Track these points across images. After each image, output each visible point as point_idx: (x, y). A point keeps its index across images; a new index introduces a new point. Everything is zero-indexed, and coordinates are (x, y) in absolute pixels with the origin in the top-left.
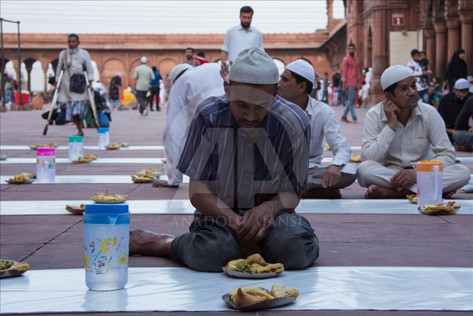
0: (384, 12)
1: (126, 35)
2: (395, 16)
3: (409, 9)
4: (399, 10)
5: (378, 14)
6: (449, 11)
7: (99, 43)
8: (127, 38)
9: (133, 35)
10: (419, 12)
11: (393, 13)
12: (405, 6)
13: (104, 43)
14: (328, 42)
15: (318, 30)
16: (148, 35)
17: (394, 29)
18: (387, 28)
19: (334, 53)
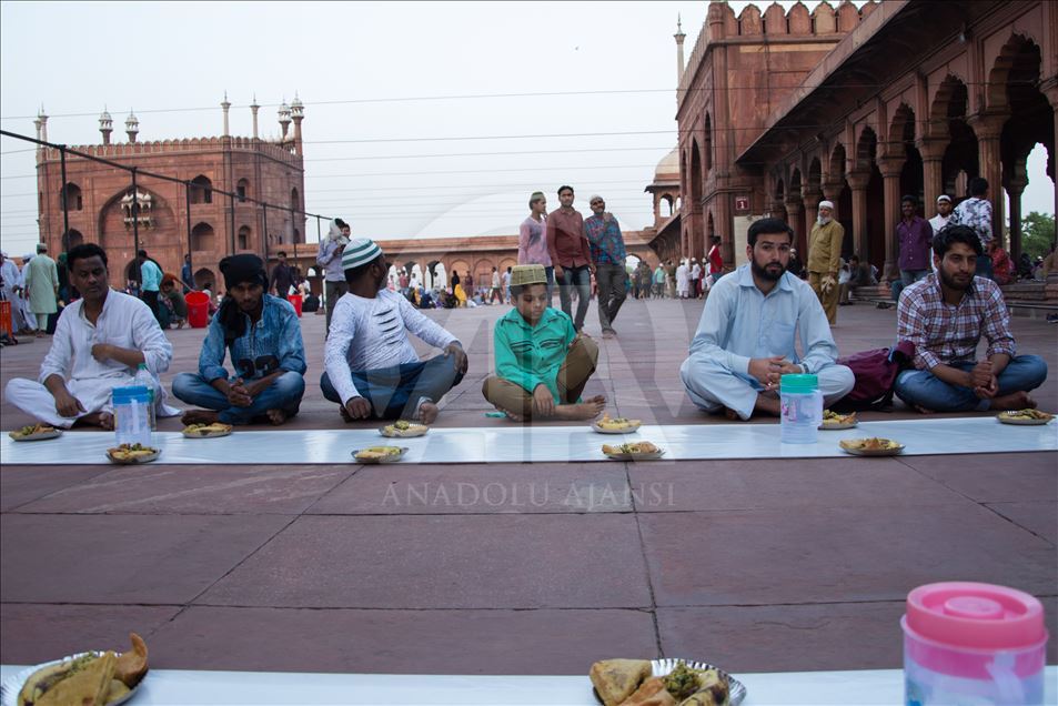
0: (727, 195)
1: (470, 239)
2: (738, 199)
3: (753, 191)
4: (743, 193)
5: (720, 199)
6: (788, 195)
7: (446, 246)
8: (471, 241)
9: (477, 238)
10: (764, 196)
11: (736, 196)
12: (749, 189)
13: (450, 247)
14: (657, 238)
15: (647, 228)
16: (490, 237)
17: (738, 214)
18: (730, 213)
19: (662, 249)
